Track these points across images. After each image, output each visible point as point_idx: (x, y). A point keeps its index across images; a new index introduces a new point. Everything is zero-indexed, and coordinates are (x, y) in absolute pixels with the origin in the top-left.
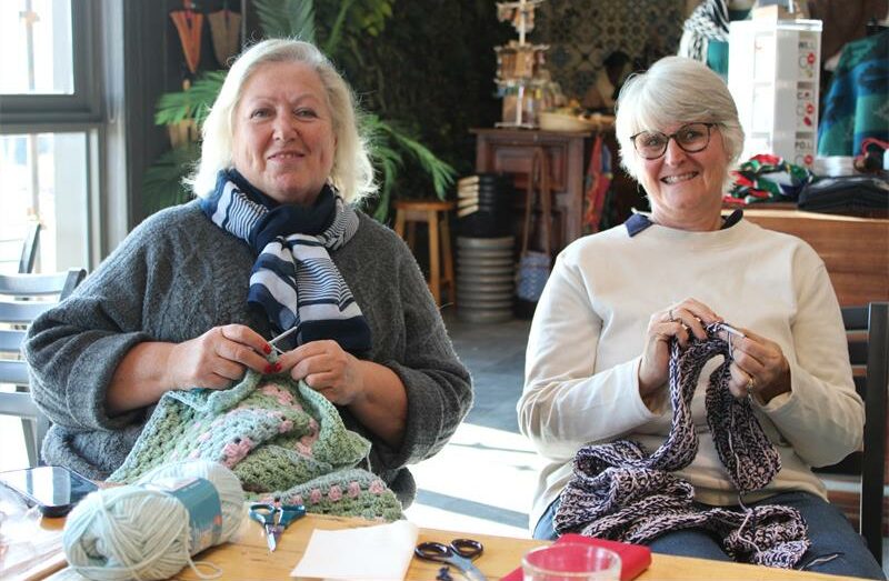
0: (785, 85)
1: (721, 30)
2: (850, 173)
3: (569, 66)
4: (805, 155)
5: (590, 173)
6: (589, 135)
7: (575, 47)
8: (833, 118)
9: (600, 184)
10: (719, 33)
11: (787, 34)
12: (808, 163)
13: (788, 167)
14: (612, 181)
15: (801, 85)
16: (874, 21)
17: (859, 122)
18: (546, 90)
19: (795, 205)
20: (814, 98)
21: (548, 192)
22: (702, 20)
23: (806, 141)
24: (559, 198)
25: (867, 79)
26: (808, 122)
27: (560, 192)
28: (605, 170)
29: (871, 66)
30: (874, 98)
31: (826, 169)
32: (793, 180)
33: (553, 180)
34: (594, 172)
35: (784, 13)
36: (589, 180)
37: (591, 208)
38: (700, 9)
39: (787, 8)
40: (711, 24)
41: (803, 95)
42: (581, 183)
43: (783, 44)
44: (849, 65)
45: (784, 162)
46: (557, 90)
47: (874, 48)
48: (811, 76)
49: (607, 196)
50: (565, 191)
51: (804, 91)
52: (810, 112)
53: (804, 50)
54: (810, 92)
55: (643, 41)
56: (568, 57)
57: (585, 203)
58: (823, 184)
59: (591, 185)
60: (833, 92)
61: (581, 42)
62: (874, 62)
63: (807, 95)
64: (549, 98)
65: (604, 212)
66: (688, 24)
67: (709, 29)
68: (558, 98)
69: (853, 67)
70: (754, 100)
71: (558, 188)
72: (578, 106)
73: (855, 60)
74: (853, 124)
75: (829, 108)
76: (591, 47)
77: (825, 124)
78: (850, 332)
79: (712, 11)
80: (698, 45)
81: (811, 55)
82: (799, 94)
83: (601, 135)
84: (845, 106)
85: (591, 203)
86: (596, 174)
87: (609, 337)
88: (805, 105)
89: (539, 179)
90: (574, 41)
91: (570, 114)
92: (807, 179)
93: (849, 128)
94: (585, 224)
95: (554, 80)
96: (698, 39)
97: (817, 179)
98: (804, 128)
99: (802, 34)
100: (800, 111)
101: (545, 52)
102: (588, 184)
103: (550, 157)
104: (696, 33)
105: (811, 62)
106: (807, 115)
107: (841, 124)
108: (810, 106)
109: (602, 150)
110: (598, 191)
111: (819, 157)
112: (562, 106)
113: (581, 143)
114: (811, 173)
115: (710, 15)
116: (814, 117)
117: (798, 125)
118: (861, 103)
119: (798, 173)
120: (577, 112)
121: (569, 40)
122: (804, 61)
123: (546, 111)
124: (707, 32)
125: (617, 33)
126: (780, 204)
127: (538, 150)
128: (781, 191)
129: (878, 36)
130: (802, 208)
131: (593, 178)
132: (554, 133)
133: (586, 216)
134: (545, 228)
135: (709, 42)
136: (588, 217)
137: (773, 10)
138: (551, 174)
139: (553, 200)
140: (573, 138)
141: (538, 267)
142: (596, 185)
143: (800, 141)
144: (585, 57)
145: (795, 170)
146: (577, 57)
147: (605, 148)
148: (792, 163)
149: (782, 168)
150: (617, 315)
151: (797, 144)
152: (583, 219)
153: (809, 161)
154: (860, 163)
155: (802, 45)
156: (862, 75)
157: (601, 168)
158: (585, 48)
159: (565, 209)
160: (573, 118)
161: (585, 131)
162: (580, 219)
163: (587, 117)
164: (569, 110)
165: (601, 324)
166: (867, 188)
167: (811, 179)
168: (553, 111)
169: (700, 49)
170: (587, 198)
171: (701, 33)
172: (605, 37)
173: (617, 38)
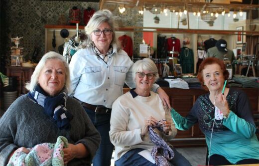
1: (74, 47)
22: (69, 45)
38: (68, 43)
40: (71, 46)
80: (68, 50)
104: (68, 48)
115: (71, 44)
124: (70, 48)
127: (22, 71)
135: (71, 50)
168: (25, 62)
172: (25, 45)
173: (28, 45)
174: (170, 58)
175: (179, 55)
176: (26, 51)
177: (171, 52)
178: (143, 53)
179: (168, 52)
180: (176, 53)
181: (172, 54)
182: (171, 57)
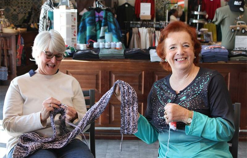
0: (68, 26)
1: (52, 8)
2: (86, 49)
3: (10, 13)
4: (74, 44)
5: (18, 44)
6: (17, 34)
7: (12, 7)
8: (81, 32)
9: (21, 48)
10: (51, 9)
11: (68, 13)
12: (75, 46)
13: (70, 48)
14: (24, 47)
15: (72, 26)
16: (91, 7)
17: (88, 33)
18: (4, 21)
19: (72, 58)
20: (76, 29)
21: (6, 50)
22: (47, 6)
23: (74, 40)
24: (9, 51)
25: (89, 22)
26: (75, 35)
27: (9, 50)
28: (22, 44)
29: (90, 19)
30: (91, 27)
31: (79, 47)
32: (71, 51)
33: (7, 47)
34: (19, 44)
35: (67, 8)
36: (18, 46)
37: (18, 54)
38: (46, 2)
39: (68, 6)
40: (49, 7)
41: (73, 29)
42: (15, 47)
43: (67, 15)
44: (85, 18)
45: (69, 47)
46: (7, 21)
47: (91, 14)
48: (75, 23)
49: (23, 51)
50: (11, 50)
51: (73, 28)
52: (75, 33)
53: (73, 17)
54: (75, 27)
55: (31, 6)
56: (10, 10)
57: (17, 53)
58: (79, 52)
59: (18, 48)
60: (81, 25)
61: (13, 6)
62: (91, 18)
63: (74, 28)
64: (5, 24)
65: (22, 55)
66: (42, 6)
67: (48, 8)
68: (8, 24)
69: (86, 19)
70: (61, 30)
71: (9, 49)
72: (13, 26)
73: (86, 17)
74: (86, 33)
75: (80, 29)
76: (16, 7)
77: (79, 33)
78: (85, 97)
79: (49, 3)
80: (46, 12)
81: (75, 18)
82: (72, 28)
83: (20, 34)
84: (84, 29)
85: (19, 53)
86: (19, 45)
87: (26, 104)
88: (74, 31)
89: (3, 47)
90: (11, 5)
91: (11, 28)
92: (75, 51)
93: (85, 34)
94: (17, 58)
95: (6, 18)
96: (46, 11)
97: (78, 51)
98: (74, 37)
99: (72, 13)
100: (73, 32)
101: (3, 11)
102: (17, 48)
103: (6, 40)
104: (45, 9)
105: (75, 20)
106: (74, 33)
107: (83, 33)
108: (75, 31)
109: (21, 38)
110: (20, 49)
111: (78, 44)
112: (9, 26)
113: (15, 36)
114: (76, 49)
115: (48, 4)
116: (76, 34)
117: (72, 36)
118: (88, 28)
119: (73, 50)
120: (13, 28)
121: (10, 5)
122: (73, 20)
123: (4, 27)
124: (48, 9)
125: (23, 4)
126: (68, 58)
127: (3, 38)
128: (69, 54)
129: (92, 11)
130: (74, 59)
131: (19, 46)
132: (7, 34)
133: (17, 56)
134: (6, 60)
135: (49, 11)
136: (18, 57)
137: (65, 6)
138: (7, 45)
139: (8, 52)
140: (12, 35)
141: (4, 71)
142: (20, 48)
143: (73, 40)
144: (15, 10)
145: (72, 49)
146: (12, 10)
147: (22, 38)
148: (71, 47)
149: (68, 48)
150: (28, 99)
151: (72, 41)
152: (16, 57)
153: (75, 45)
154: (88, 46)
155: (72, 16)
156: (88, 21)
157: (21, 43)
158: (15, 8)
159: (11, 54)
160: (12, 29)
161: (16, 33)
162: (15, 57)
163: (16, 29)
164: (11, 27)
165: (24, 101)
166: (90, 53)
167: (76, 51)
168: (6, 28)
169: (46, 13)
170: (17, 52)
171: (46, 9)
172: (20, 5)
173: (24, 5)
174: (194, 21)
175: (207, 16)
176: (22, 13)
177: (196, 13)
178: (145, 14)
179: (192, 12)
180: (202, 13)
181: (197, 15)
182: (196, 19)
